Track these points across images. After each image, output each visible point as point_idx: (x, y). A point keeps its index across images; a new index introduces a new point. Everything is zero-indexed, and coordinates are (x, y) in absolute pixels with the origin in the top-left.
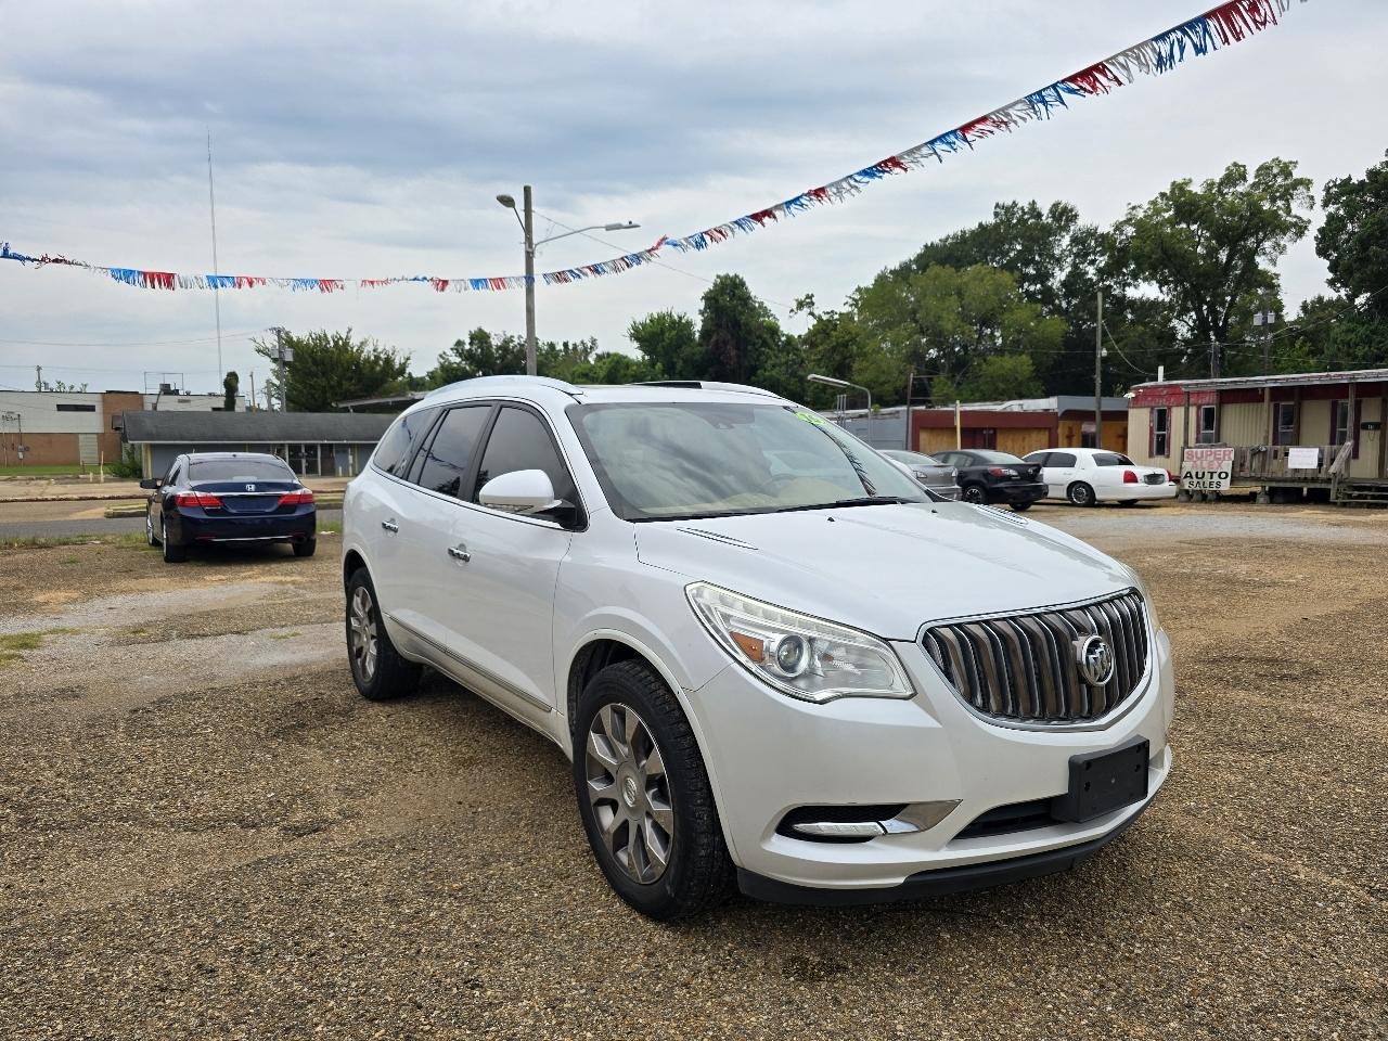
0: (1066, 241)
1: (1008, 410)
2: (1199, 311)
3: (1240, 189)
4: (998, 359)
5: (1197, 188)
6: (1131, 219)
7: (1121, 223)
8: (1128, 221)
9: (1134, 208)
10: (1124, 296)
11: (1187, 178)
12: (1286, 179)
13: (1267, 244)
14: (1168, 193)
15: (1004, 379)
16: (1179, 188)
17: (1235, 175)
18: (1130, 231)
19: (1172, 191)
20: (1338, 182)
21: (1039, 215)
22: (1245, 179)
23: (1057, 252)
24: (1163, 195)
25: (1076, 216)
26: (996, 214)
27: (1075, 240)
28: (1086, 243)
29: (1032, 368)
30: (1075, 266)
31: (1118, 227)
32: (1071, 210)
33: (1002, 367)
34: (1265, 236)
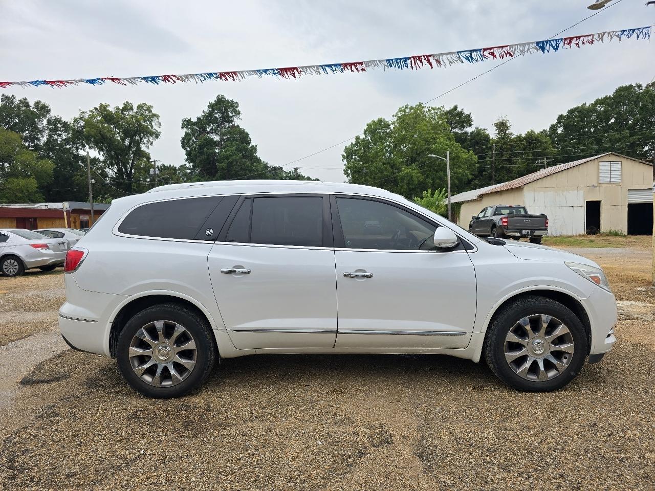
0: (45, 122)
1: (39, 208)
2: (118, 165)
3: (131, 113)
4: (15, 180)
5: (111, 109)
6: (82, 118)
7: (78, 118)
8: (81, 118)
9: (83, 112)
10: (78, 154)
11: (107, 103)
12: (149, 113)
13: (145, 140)
14: (99, 108)
15: (21, 191)
16: (103, 108)
17: (127, 107)
18: (82, 123)
19: (100, 108)
20: (187, 119)
21: (27, 105)
22: (132, 110)
23: (40, 127)
24: (96, 109)
25: (50, 110)
26: (2, 100)
27: (49, 123)
28: (56, 124)
29: (37, 185)
30: (50, 136)
31: (75, 121)
32: (47, 107)
33: (18, 184)
34: (144, 136)
